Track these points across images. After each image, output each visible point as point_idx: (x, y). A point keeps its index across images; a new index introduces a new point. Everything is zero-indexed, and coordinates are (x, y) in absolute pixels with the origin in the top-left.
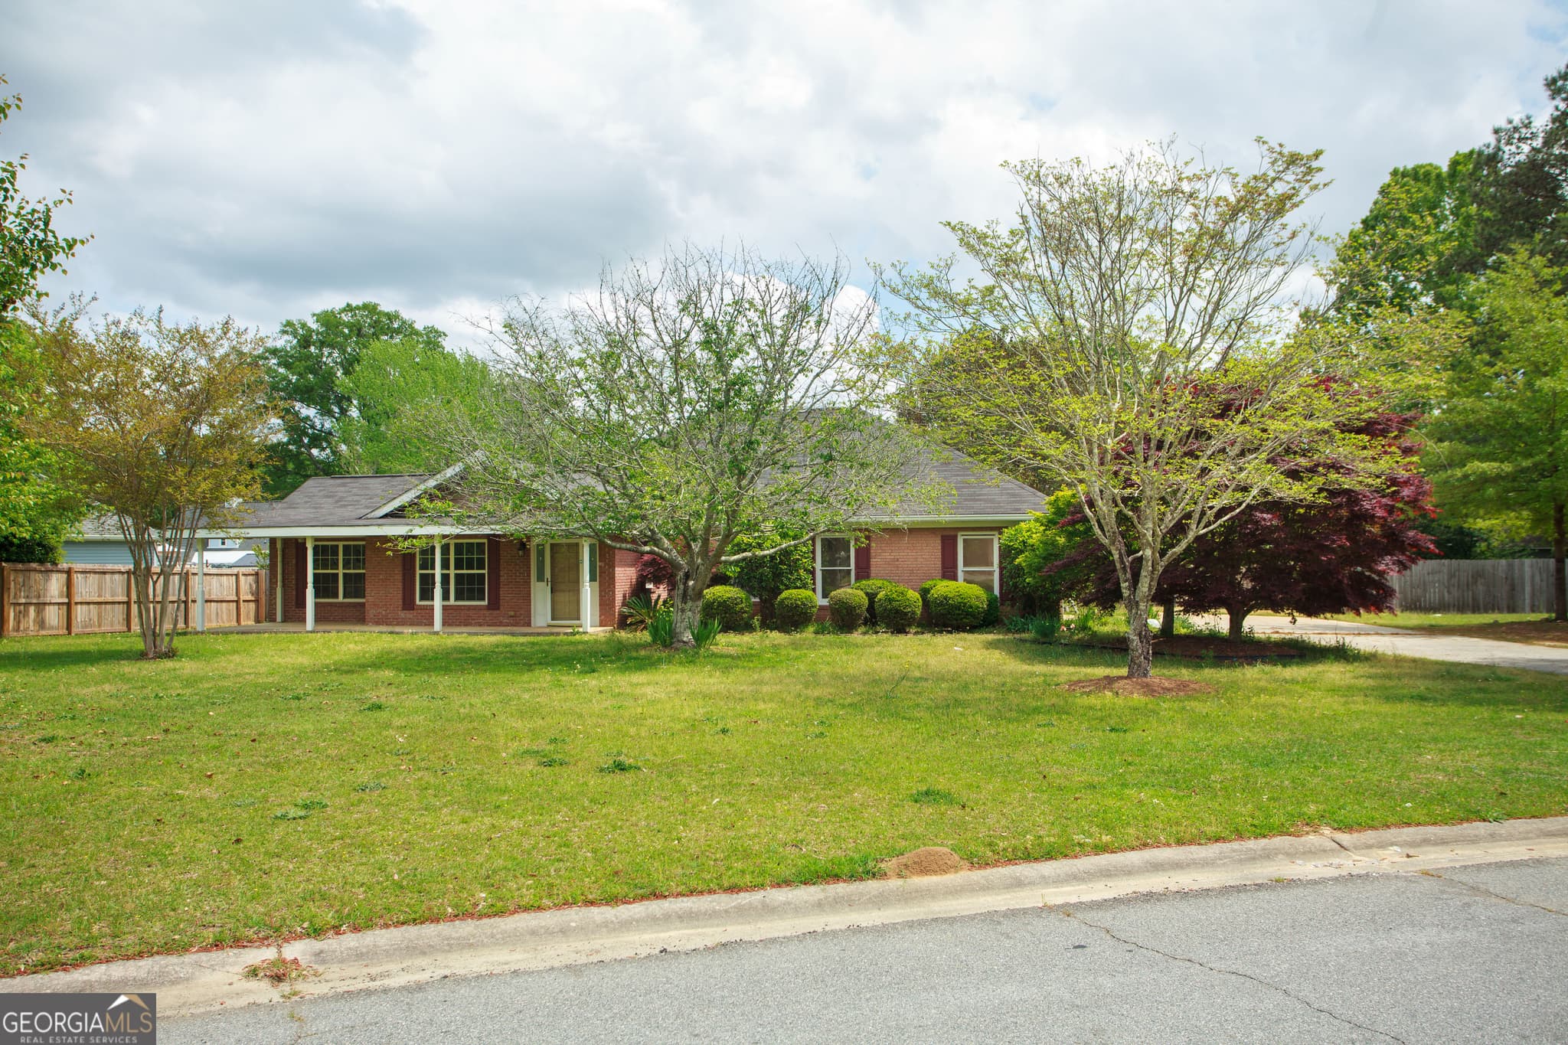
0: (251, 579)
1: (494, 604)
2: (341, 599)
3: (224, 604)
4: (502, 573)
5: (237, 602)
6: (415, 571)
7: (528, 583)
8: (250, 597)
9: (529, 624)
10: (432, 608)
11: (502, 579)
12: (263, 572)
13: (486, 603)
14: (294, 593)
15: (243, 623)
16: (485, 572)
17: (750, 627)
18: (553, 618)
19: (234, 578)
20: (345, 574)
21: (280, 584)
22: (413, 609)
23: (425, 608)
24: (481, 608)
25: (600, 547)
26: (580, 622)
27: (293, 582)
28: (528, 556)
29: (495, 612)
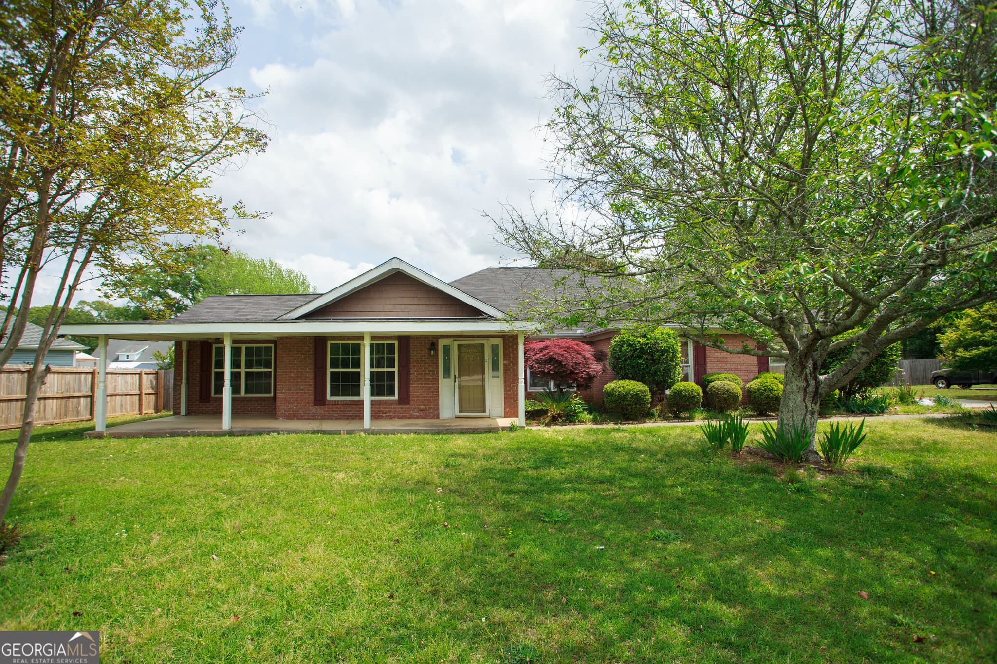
0: (152, 377)
1: (404, 399)
2: (243, 394)
3: (128, 397)
4: (412, 371)
5: (140, 395)
6: (326, 369)
7: (436, 380)
8: (151, 391)
9: (438, 417)
10: (361, 403)
11: (412, 376)
13: (396, 397)
14: (198, 389)
15: (144, 412)
16: (396, 370)
17: (649, 415)
18: (460, 412)
19: (137, 376)
20: (247, 373)
21: (184, 381)
22: (324, 404)
23: (336, 403)
24: (391, 403)
25: (504, 347)
26: (486, 414)
27: (198, 380)
28: (436, 355)
29: (405, 407)
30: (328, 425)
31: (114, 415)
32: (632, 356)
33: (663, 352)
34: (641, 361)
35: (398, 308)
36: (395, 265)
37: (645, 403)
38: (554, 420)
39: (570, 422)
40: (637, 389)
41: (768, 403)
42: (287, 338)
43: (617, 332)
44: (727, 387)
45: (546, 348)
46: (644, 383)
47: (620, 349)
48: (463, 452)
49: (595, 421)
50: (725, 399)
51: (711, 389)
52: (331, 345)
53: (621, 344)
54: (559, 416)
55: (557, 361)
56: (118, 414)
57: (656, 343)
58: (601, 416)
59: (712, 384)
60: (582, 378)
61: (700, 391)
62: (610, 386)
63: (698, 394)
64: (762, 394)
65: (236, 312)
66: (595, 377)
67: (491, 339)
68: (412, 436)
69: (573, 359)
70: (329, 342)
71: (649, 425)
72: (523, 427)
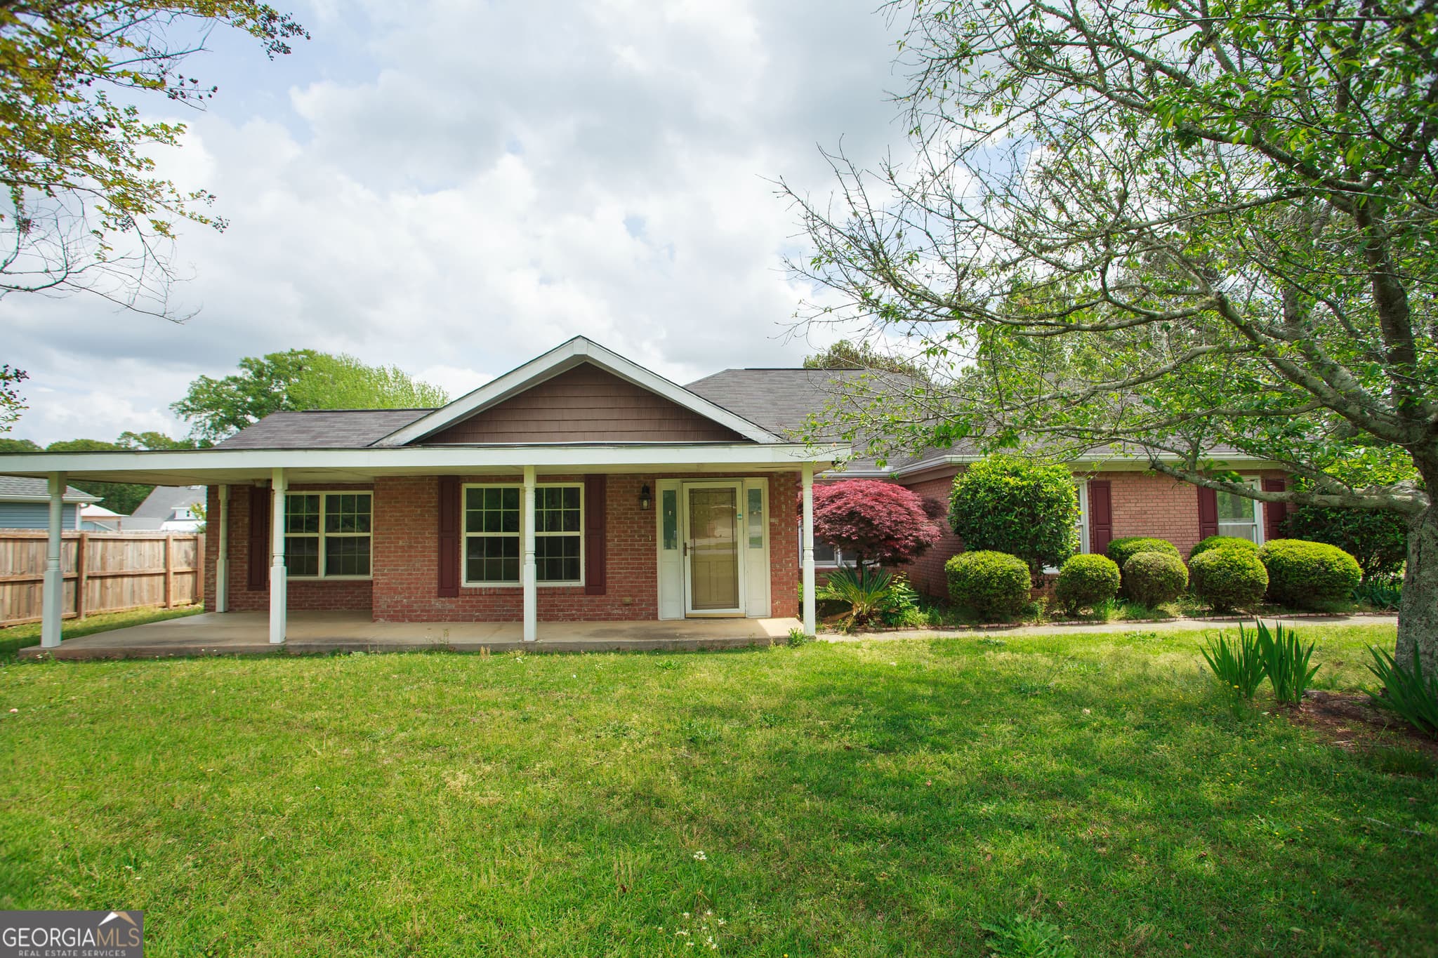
0: (186, 545)
1: (597, 584)
2: (322, 575)
3: (145, 579)
4: (609, 536)
5: (165, 575)
6: (459, 533)
7: (653, 551)
8: (186, 568)
9: (655, 616)
10: (520, 592)
11: (610, 545)
12: (203, 537)
13: (582, 582)
14: (246, 567)
15: (173, 602)
16: (581, 534)
17: (1029, 613)
18: (694, 607)
19: (162, 544)
20: (328, 539)
21: (222, 554)
22: (457, 595)
23: (478, 592)
24: (573, 591)
25: (771, 494)
26: (740, 611)
27: (246, 551)
28: (652, 508)
29: (597, 598)
30: (460, 635)
31: (119, 608)
32: (995, 508)
33: (1050, 502)
34: (1011, 517)
35: (584, 426)
36: (580, 349)
37: (1022, 592)
38: (861, 624)
39: (890, 625)
40: (1008, 567)
41: (1238, 591)
42: (391, 479)
43: (964, 467)
44: (1163, 563)
45: (840, 495)
46: (1019, 555)
47: (974, 496)
48: (717, 700)
49: (933, 624)
50: (1161, 585)
51: (1133, 566)
52: (469, 490)
53: (973, 488)
54: (870, 615)
55: (863, 519)
56: (126, 607)
57: (1038, 486)
58: (943, 614)
59: (1134, 557)
60: (906, 547)
61: (1117, 570)
62: (960, 561)
63: (1114, 576)
64: (1226, 575)
65: (314, 438)
66: (928, 545)
67: (748, 480)
68: (612, 657)
69: (890, 513)
70: (465, 486)
71: (1029, 632)
72: (812, 638)
